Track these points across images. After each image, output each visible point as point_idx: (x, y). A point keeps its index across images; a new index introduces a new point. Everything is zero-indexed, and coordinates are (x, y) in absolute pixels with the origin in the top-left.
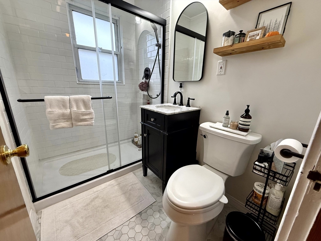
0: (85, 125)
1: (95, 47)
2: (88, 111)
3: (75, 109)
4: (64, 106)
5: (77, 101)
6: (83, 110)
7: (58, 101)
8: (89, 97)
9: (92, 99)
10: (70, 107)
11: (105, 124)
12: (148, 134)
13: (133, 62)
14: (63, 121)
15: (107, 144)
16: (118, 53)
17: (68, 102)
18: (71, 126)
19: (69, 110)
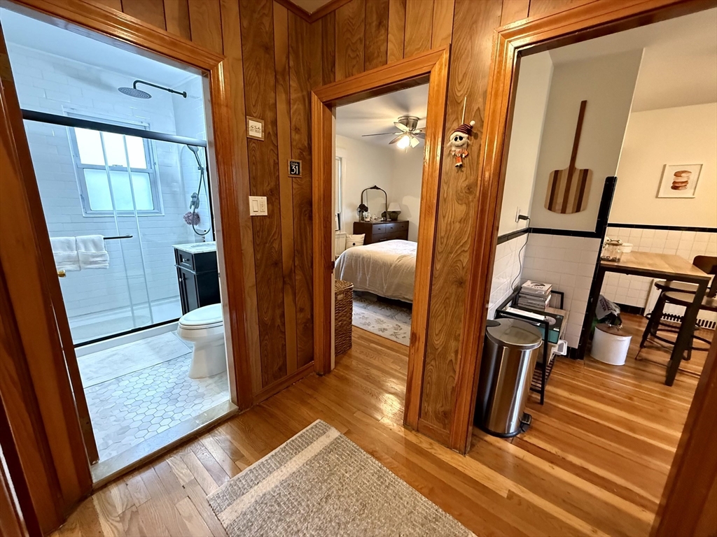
0: (96, 268)
1: (103, 164)
2: (100, 253)
3: (83, 250)
4: (70, 248)
5: (85, 242)
6: (93, 251)
7: (62, 242)
8: (100, 237)
9: (104, 239)
10: (77, 248)
11: (126, 274)
12: (185, 279)
13: (177, 182)
14: (69, 263)
15: (132, 305)
16: (151, 171)
17: (74, 243)
18: (78, 269)
19: (76, 252)
